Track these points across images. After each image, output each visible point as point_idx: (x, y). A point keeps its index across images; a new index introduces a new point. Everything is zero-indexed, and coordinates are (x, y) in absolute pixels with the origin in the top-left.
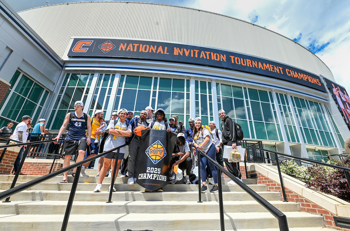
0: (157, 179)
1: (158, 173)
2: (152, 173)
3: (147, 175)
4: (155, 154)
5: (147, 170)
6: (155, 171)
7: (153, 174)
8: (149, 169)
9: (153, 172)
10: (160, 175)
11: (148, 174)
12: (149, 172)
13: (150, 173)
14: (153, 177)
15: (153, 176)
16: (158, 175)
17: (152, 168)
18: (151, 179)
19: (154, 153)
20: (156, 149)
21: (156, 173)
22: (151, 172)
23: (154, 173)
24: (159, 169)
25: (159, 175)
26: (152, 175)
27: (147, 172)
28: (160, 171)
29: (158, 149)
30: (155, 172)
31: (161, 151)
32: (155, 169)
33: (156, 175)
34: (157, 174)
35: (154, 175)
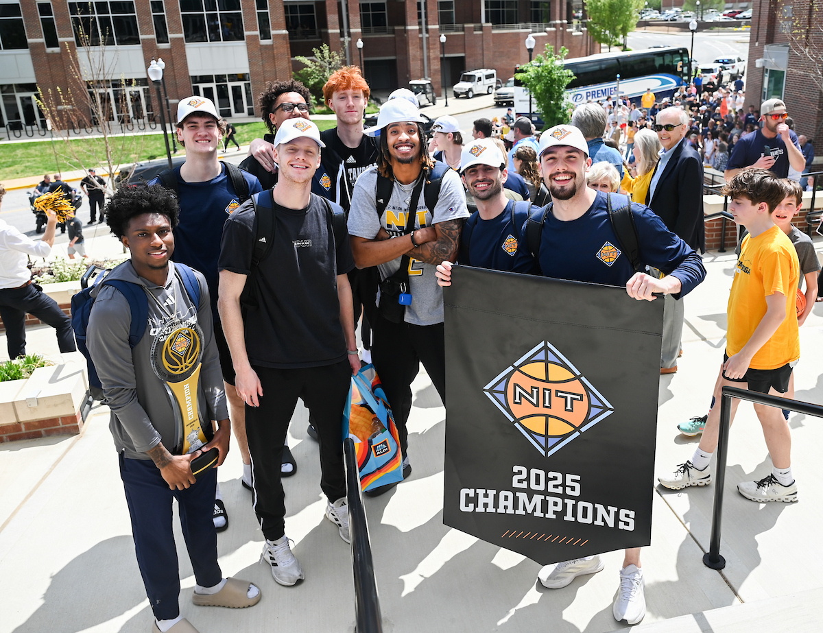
0: (569, 517)
1: (568, 491)
2: (539, 492)
3: (516, 500)
4: (541, 410)
5: (516, 478)
6: (551, 483)
7: (543, 497)
8: (520, 472)
9: (541, 487)
10: (581, 504)
11: (523, 497)
12: (524, 485)
13: (531, 493)
14: (545, 509)
15: (545, 504)
16: (570, 503)
17: (534, 472)
18: (535, 514)
19: (534, 401)
20: (542, 385)
21: (560, 491)
22: (533, 486)
23: (545, 493)
24: (569, 477)
25: (574, 502)
26: (537, 499)
27: (515, 484)
28: (577, 486)
29: (554, 387)
30: (551, 489)
31: (569, 396)
32: (551, 475)
33: (559, 501)
34: (564, 496)
35: (551, 500)
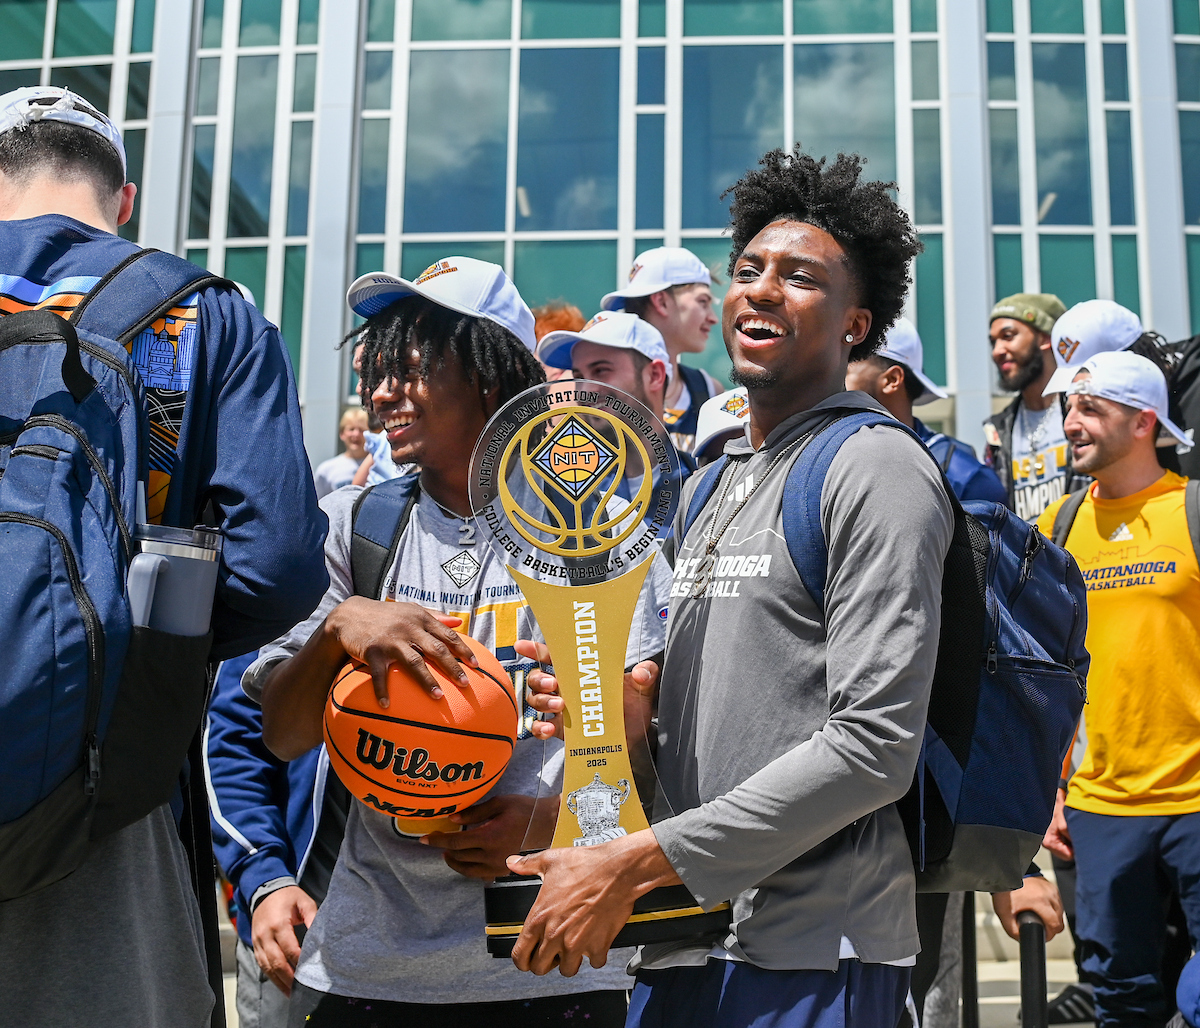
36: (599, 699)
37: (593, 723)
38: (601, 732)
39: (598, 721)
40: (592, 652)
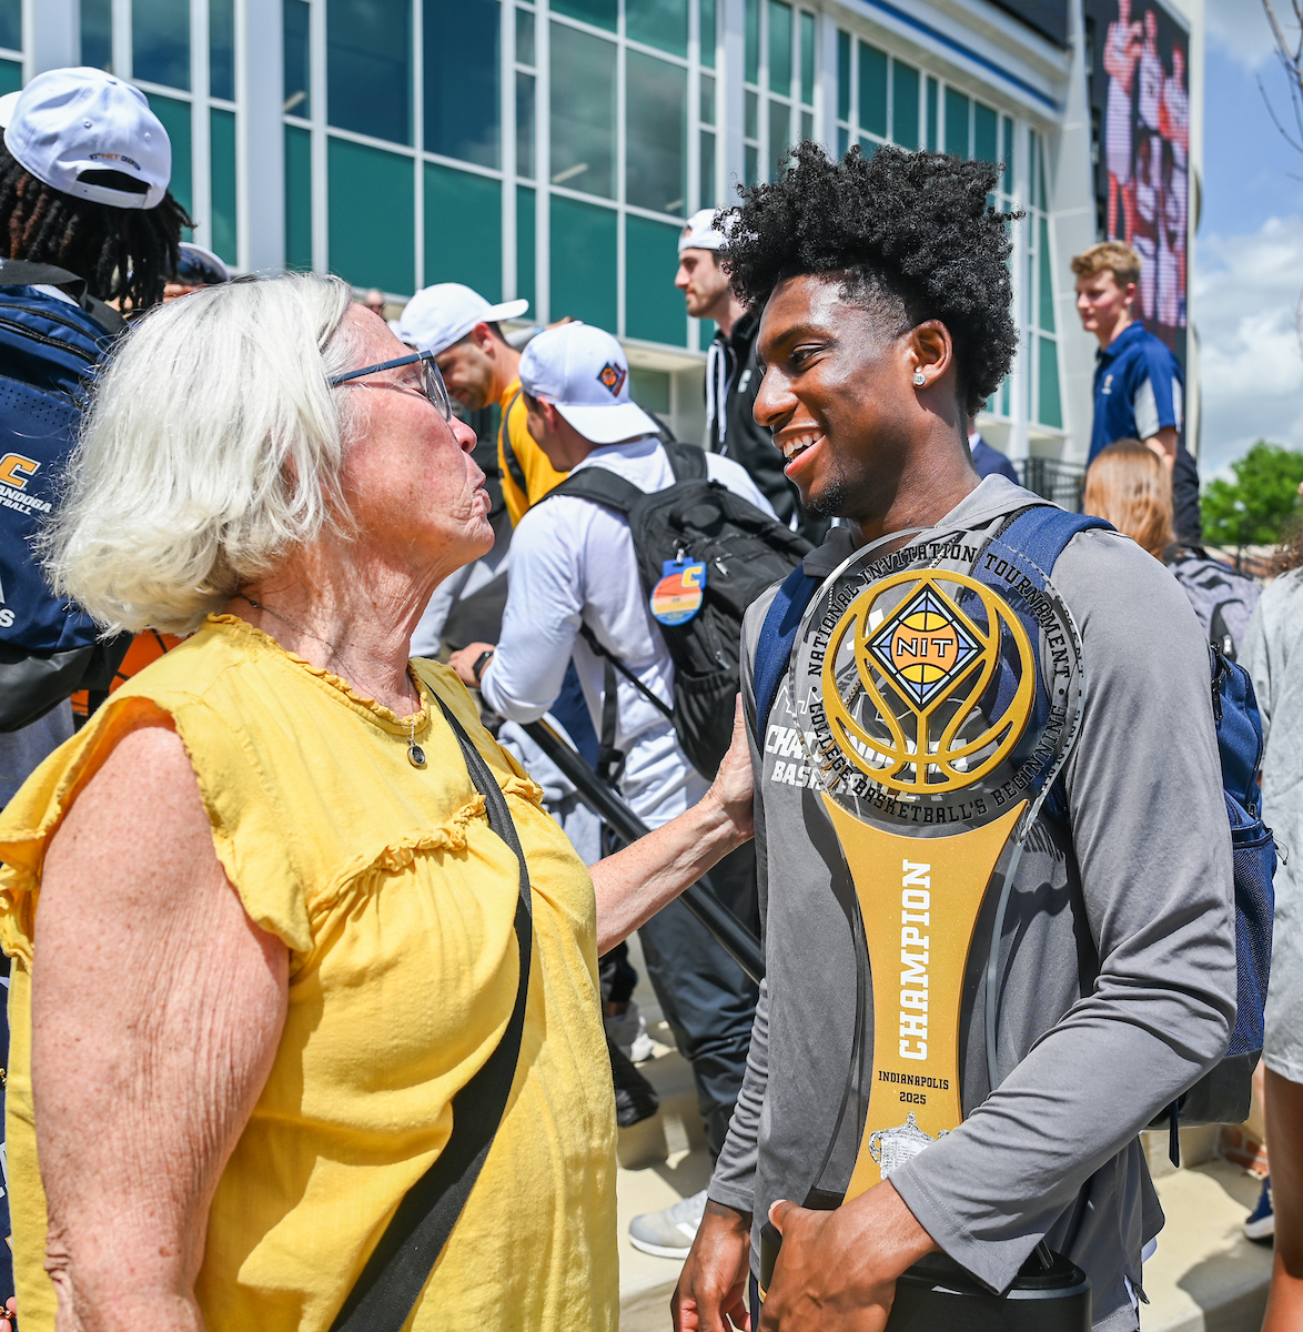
36: (924, 1006)
37: (913, 1040)
38: (923, 1056)
39: (919, 1039)
40: (921, 937)
